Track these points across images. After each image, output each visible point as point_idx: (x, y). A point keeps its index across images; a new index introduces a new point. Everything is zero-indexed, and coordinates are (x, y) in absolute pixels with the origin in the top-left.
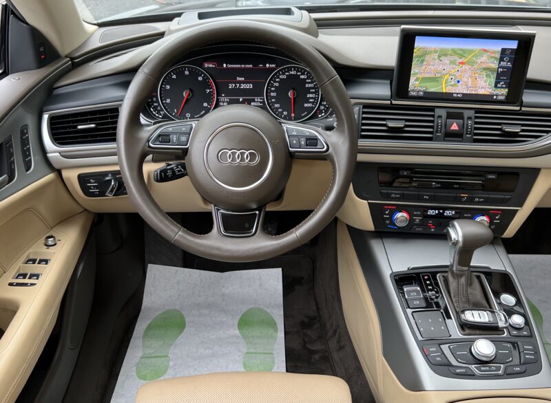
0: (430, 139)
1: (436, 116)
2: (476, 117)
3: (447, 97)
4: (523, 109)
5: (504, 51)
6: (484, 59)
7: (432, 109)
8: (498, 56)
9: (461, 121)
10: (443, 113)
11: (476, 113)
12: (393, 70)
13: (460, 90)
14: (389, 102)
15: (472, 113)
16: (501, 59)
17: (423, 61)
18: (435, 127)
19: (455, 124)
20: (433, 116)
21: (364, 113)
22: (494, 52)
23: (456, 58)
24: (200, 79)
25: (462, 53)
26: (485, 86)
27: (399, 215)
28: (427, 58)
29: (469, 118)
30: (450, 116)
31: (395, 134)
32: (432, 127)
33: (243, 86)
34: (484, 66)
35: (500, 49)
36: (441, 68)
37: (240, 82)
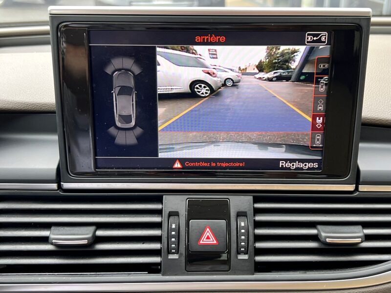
1: (165, 213)
2: (257, 211)
4: (362, 188)
7: (156, 197)
9: (223, 222)
11: (256, 200)
12: (54, 112)
14: (54, 186)
18: (164, 239)
19: (208, 232)
20: (159, 212)
29: (241, 214)
32: (157, 239)
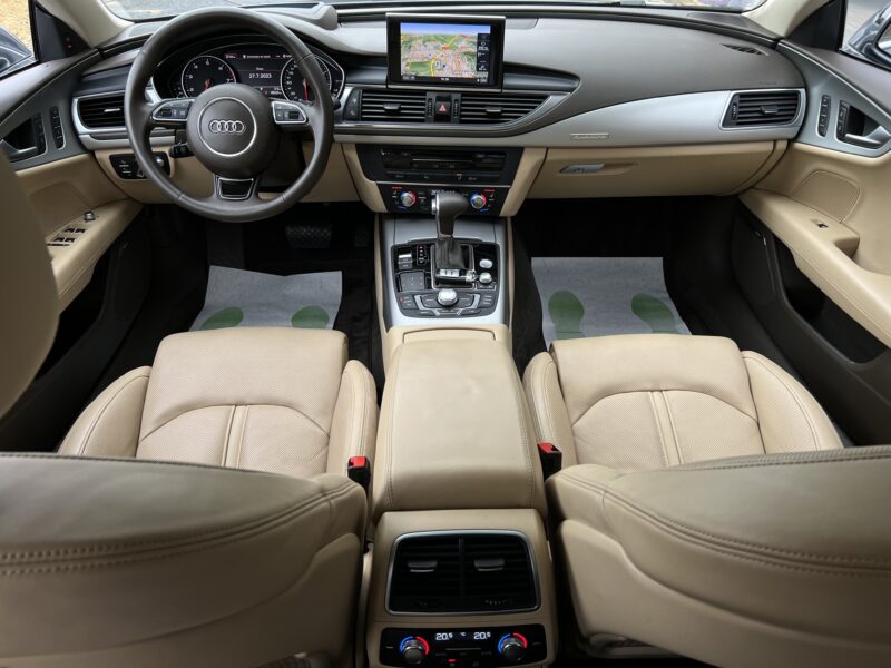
0: (422, 121)
3: (436, 81)
5: (479, 35)
6: (464, 43)
8: (476, 41)
10: (433, 96)
13: (446, 74)
15: (458, 96)
16: (479, 44)
17: (410, 47)
21: (363, 97)
22: (472, 37)
23: (439, 43)
24: (220, 68)
25: (444, 39)
26: (467, 70)
27: (405, 195)
28: (413, 43)
30: (439, 99)
31: (393, 116)
33: (263, 76)
34: (464, 50)
35: (476, 34)
36: (426, 54)
37: (260, 72)
